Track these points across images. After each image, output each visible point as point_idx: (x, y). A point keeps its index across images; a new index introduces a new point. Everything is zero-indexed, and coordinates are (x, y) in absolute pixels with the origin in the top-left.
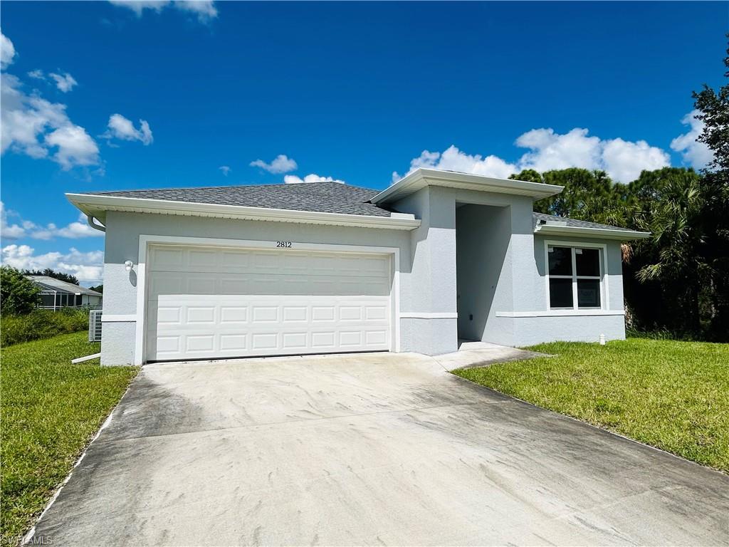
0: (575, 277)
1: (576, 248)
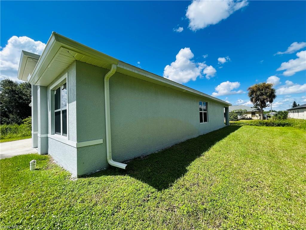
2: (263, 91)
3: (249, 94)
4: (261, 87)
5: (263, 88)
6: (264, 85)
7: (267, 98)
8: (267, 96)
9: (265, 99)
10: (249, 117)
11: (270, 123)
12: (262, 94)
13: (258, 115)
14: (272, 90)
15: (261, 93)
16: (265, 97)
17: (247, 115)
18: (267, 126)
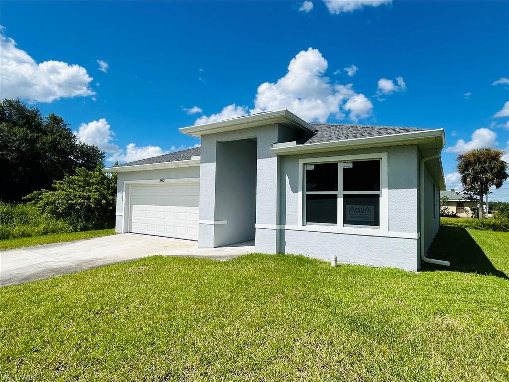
0: (340, 193)
1: (344, 162)
2: (487, 164)
3: (459, 167)
4: (482, 156)
5: (487, 158)
6: (488, 153)
7: (492, 178)
8: (493, 174)
9: (489, 180)
10: (451, 213)
11: (500, 225)
12: (484, 171)
13: (468, 208)
14: (502, 163)
15: (482, 167)
16: (489, 175)
17: (448, 209)
18: (495, 230)
